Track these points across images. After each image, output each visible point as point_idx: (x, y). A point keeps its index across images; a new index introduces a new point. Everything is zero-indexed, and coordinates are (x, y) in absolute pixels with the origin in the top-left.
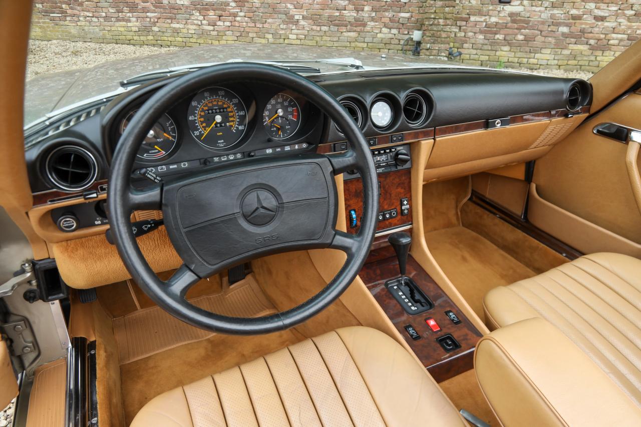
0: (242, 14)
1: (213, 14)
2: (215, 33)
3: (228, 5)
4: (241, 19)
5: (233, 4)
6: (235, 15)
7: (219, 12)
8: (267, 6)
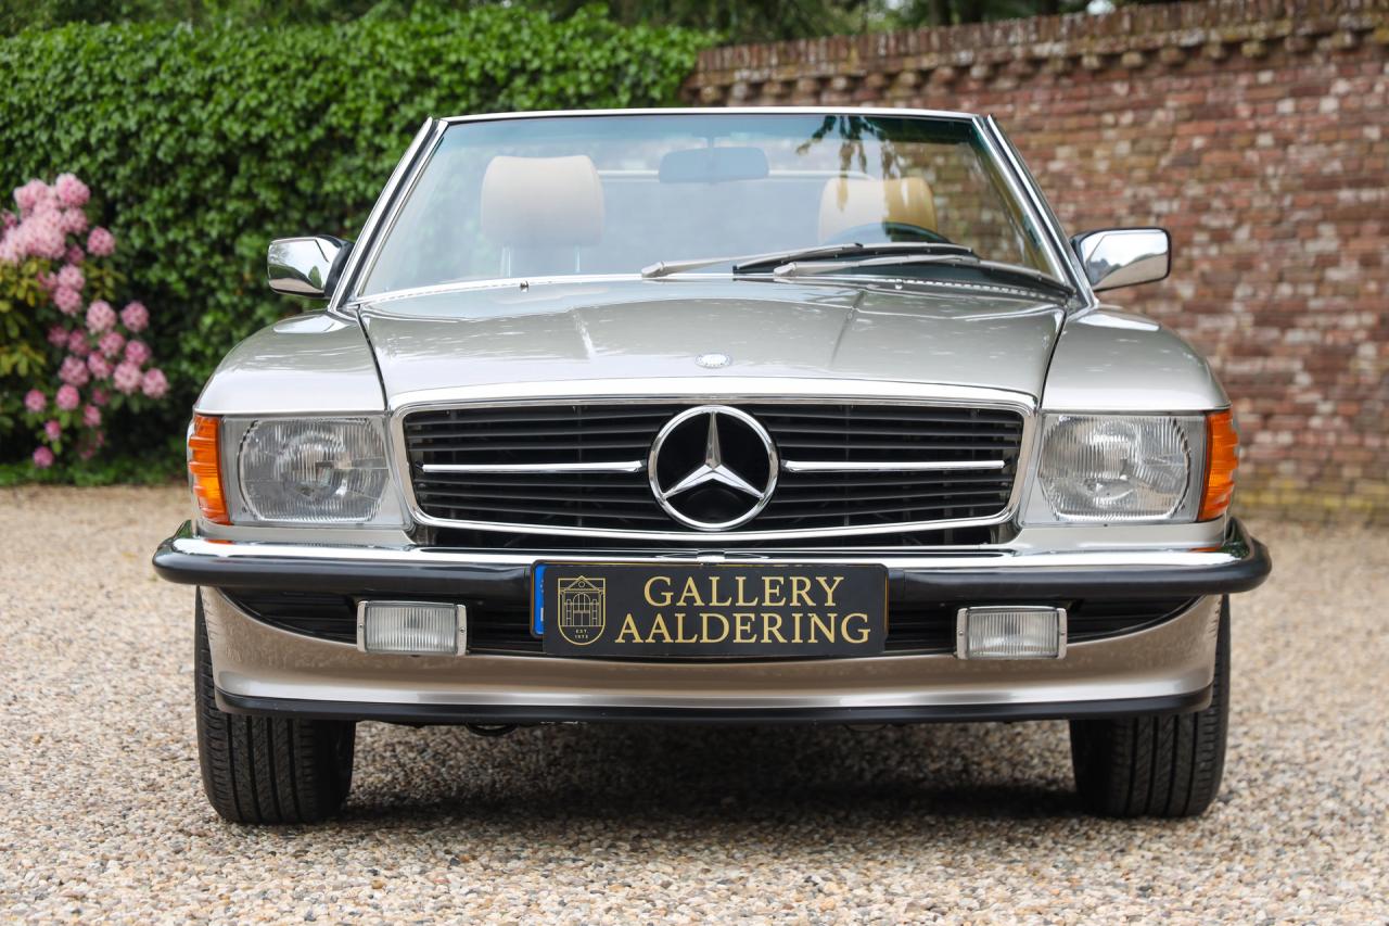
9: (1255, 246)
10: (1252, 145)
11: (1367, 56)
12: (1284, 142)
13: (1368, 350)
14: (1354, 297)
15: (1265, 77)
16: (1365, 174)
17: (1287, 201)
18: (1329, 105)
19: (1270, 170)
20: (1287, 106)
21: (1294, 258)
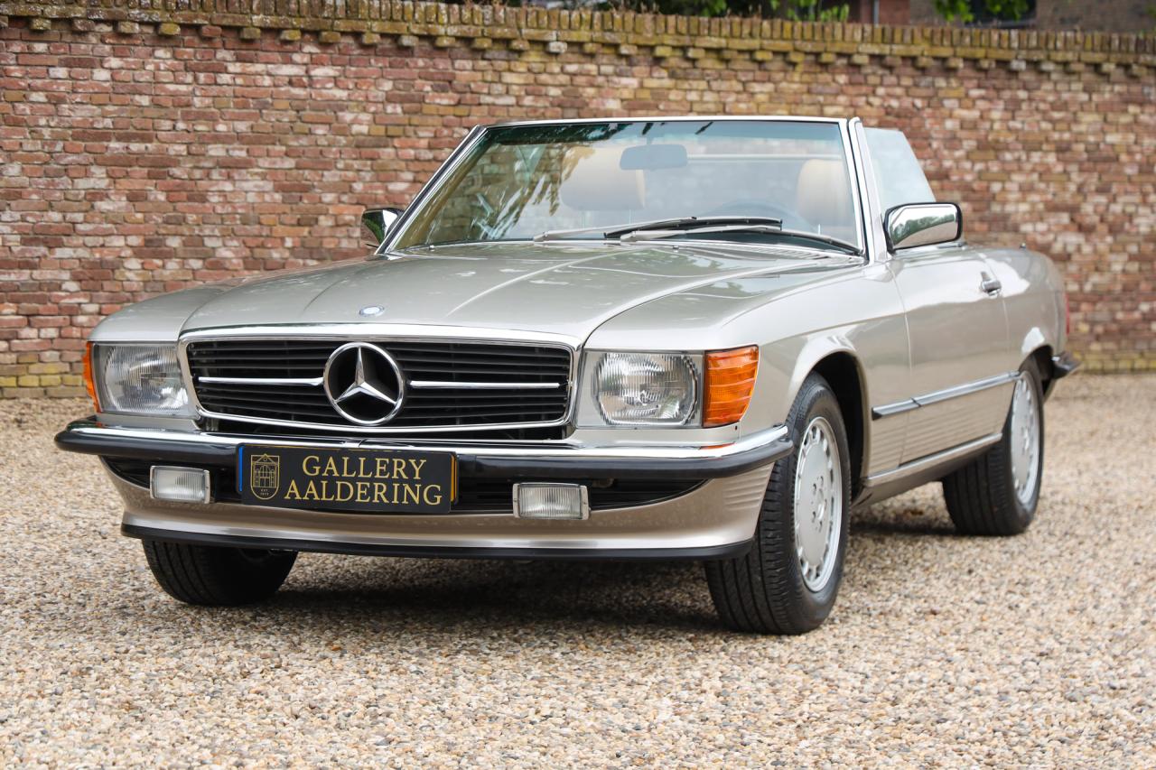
0: (93, 308)
1: (14, 311)
2: (12, 358)
3: (59, 288)
4: (90, 320)
5: (73, 286)
6: (73, 311)
7: (29, 305)
8: (159, 286)
9: (25, 180)
10: (25, 100)
11: (139, 42)
12: (56, 101)
13: (134, 264)
14: (120, 224)
15: (40, 47)
16: (132, 130)
17: (59, 147)
18: (101, 75)
19: (43, 122)
20: (61, 72)
21: (64, 191)
